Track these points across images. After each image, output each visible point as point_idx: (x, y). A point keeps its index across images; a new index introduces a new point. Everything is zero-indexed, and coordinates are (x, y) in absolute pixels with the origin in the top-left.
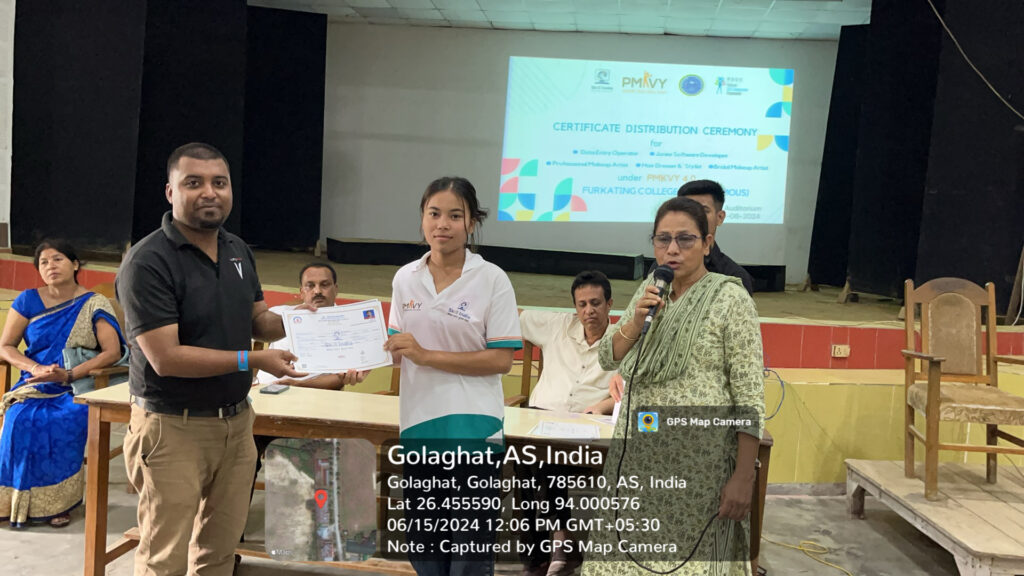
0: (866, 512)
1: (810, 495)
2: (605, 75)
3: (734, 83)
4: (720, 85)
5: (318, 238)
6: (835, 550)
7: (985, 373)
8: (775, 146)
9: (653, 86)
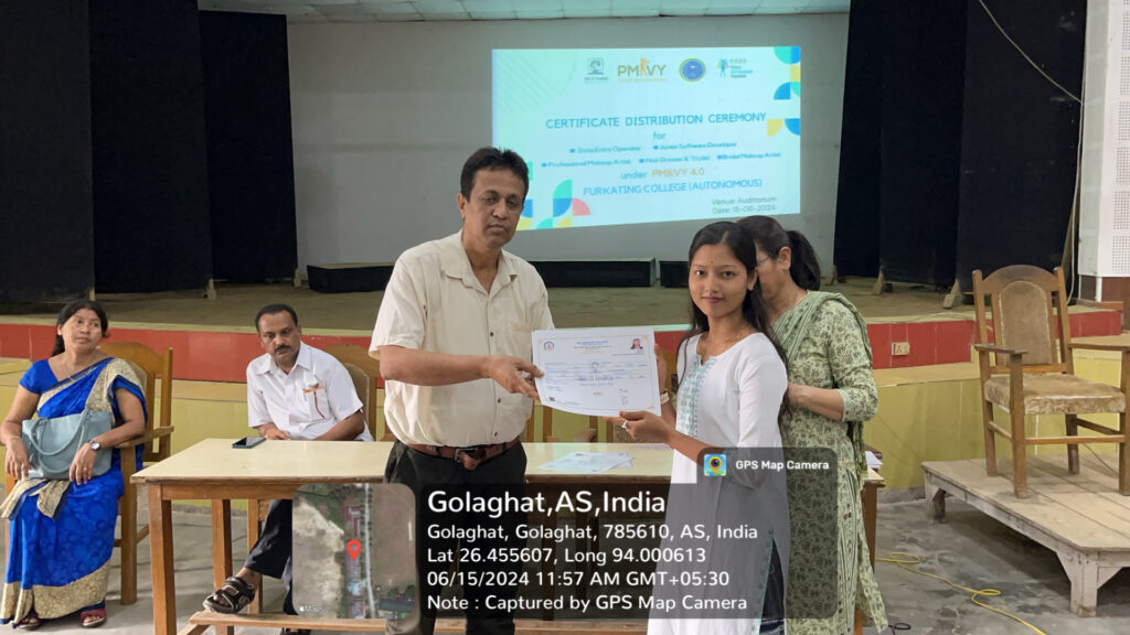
0: (947, 514)
2: (599, 65)
3: (738, 64)
4: (723, 68)
5: (297, 267)
6: (927, 558)
7: (1059, 360)
8: (785, 130)
9: (651, 74)
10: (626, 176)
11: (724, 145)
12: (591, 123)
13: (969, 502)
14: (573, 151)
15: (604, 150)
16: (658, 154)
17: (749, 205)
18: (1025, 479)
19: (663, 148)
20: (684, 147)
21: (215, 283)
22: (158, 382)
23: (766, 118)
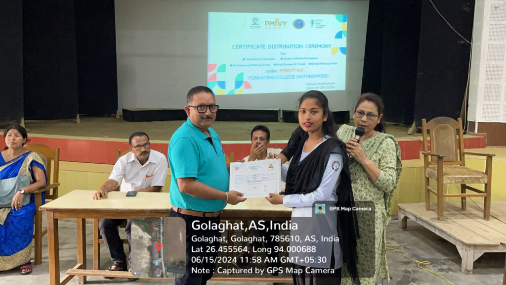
0: (408, 227)
2: (256, 20)
3: (319, 22)
4: (312, 24)
5: (117, 109)
6: (399, 247)
7: (459, 160)
8: (339, 52)
9: (280, 25)
10: (268, 71)
11: (312, 58)
12: (252, 47)
13: (418, 222)
14: (244, 59)
15: (258, 59)
16: (282, 62)
17: (322, 86)
18: (443, 212)
19: (285, 59)
20: (294, 59)
21: (80, 116)
22: (53, 162)
23: (331, 47)
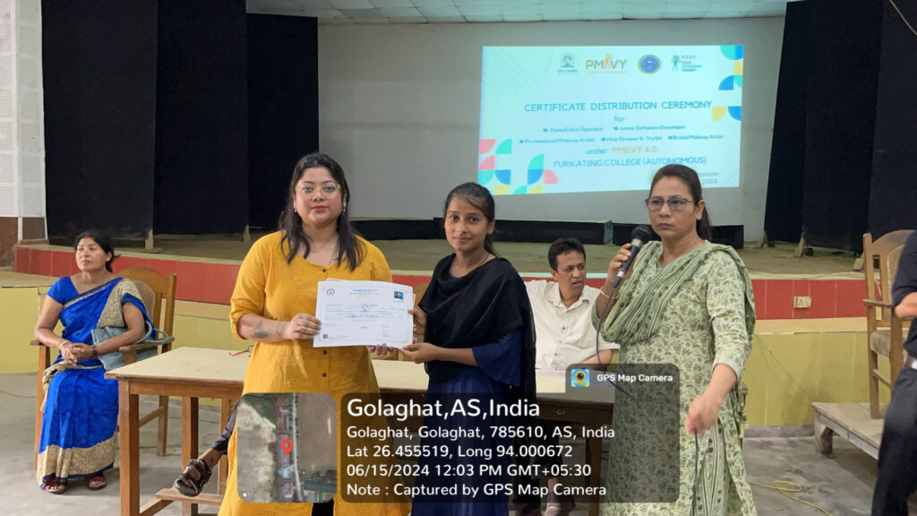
0: (834, 451)
1: (780, 436)
2: (570, 59)
3: (688, 60)
4: (676, 63)
6: (809, 488)
8: (728, 116)
9: (614, 67)
10: (590, 152)
11: (674, 127)
12: (561, 107)
13: (851, 441)
14: (546, 130)
15: (573, 130)
16: (617, 134)
19: (622, 129)
20: (640, 129)
21: (250, 229)
22: (164, 301)
23: (711, 105)
